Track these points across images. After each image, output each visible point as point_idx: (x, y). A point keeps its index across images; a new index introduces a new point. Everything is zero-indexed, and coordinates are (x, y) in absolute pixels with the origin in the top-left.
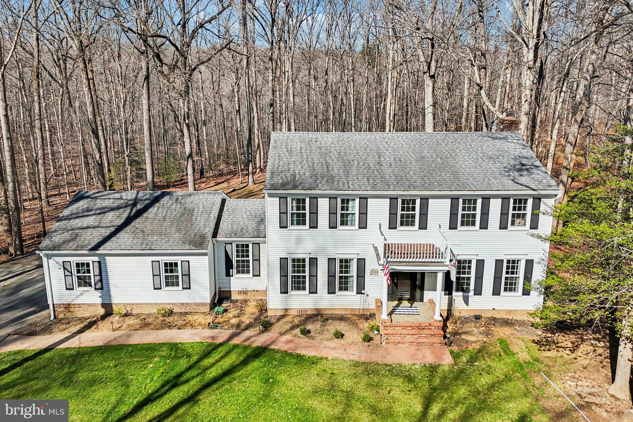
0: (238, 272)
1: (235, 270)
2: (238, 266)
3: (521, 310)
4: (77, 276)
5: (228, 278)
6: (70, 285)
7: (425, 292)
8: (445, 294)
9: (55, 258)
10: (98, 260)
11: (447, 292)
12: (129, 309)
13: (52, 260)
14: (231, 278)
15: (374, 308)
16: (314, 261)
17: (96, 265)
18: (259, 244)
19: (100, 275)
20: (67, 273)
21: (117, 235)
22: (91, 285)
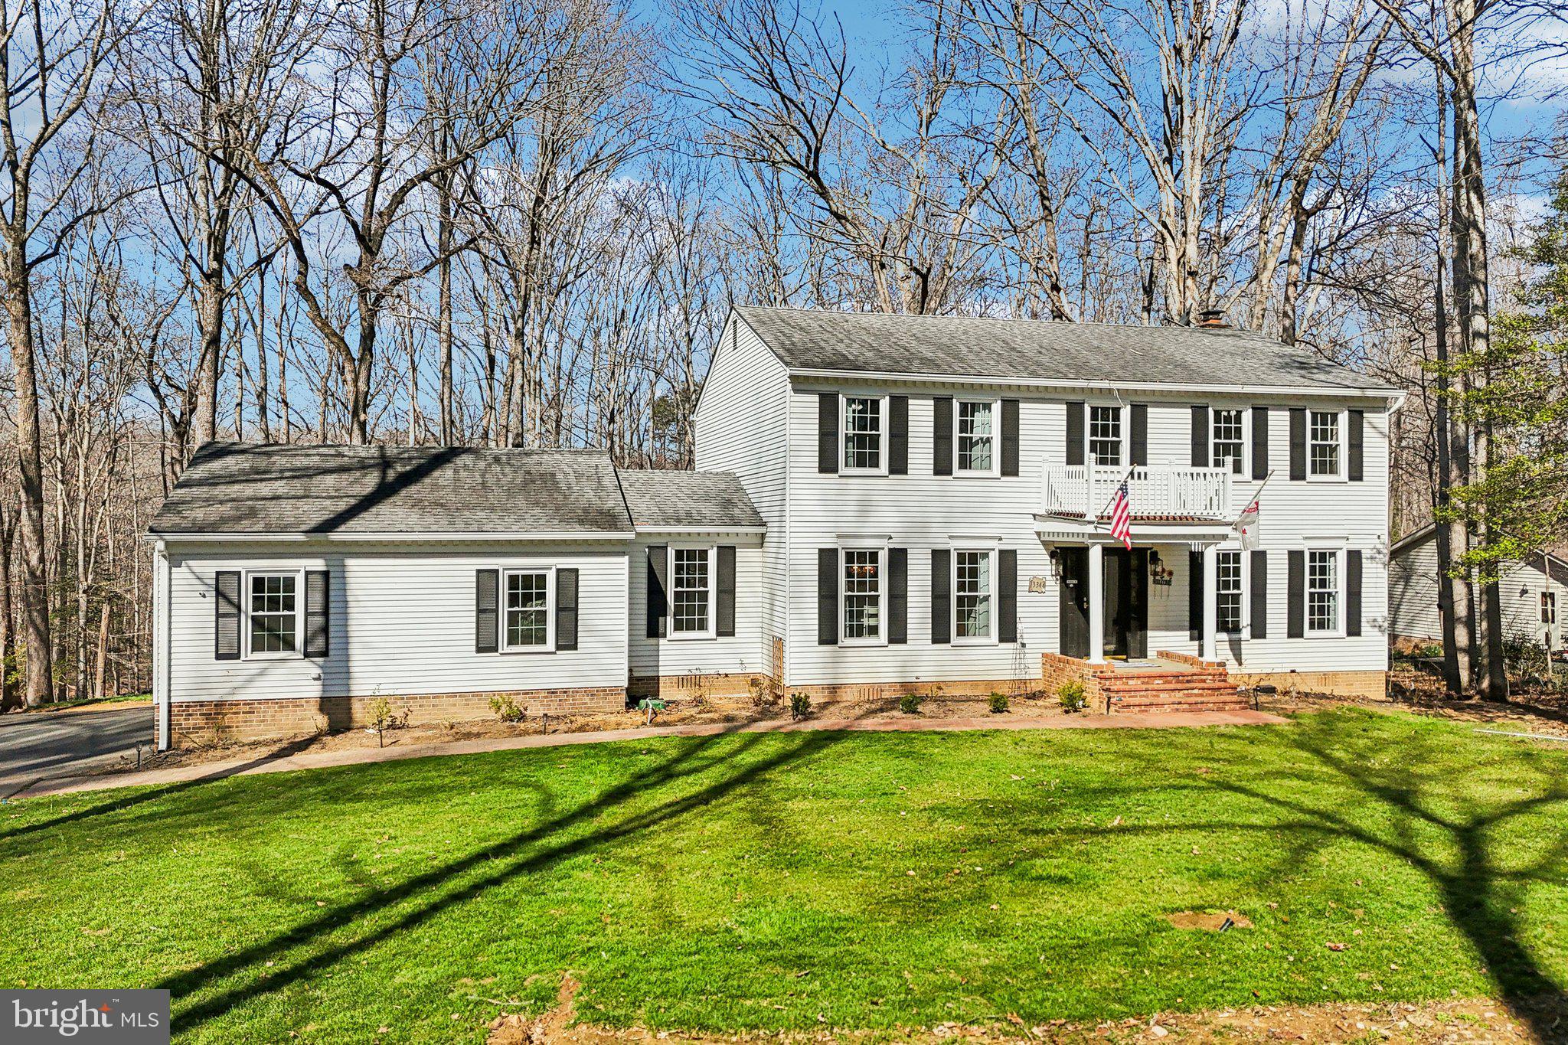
0: (678, 626)
1: (670, 621)
2: (678, 611)
3: (1347, 673)
4: (253, 618)
5: (652, 641)
6: (231, 646)
8: (1192, 639)
9: (191, 563)
10: (324, 569)
11: (1196, 633)
12: (398, 714)
13: (184, 569)
14: (662, 641)
15: (1040, 676)
16: (899, 558)
17: (318, 582)
18: (734, 548)
19: (326, 613)
20: (225, 608)
22: (290, 645)
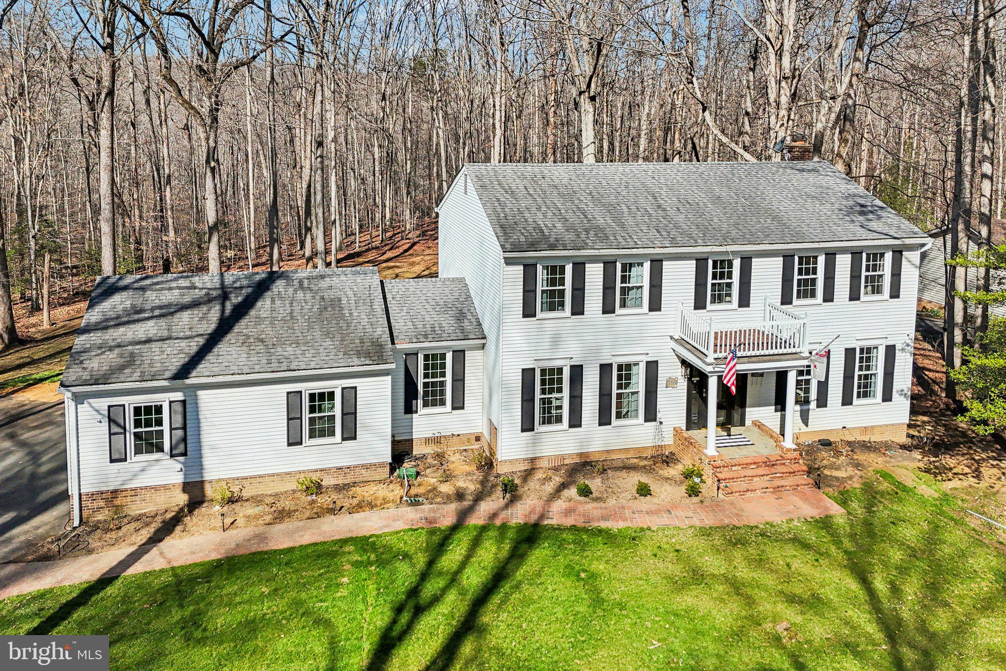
0: (426, 404)
1: (420, 402)
2: (426, 394)
3: (881, 426)
4: (135, 434)
5: (409, 416)
6: (120, 453)
7: (747, 409)
8: (776, 411)
9: (91, 401)
10: (182, 398)
11: (779, 407)
12: (235, 489)
13: (86, 405)
14: (414, 415)
15: (672, 443)
16: (577, 372)
17: (178, 408)
18: (464, 351)
19: (184, 428)
20: (115, 429)
21: (215, 350)
22: (160, 449)
